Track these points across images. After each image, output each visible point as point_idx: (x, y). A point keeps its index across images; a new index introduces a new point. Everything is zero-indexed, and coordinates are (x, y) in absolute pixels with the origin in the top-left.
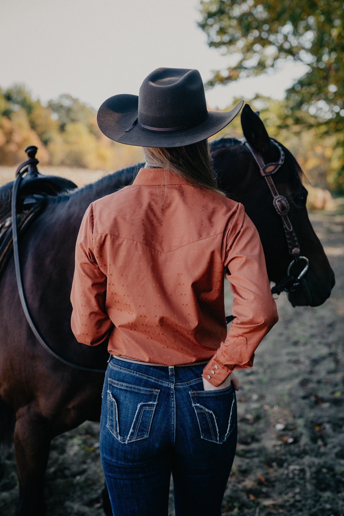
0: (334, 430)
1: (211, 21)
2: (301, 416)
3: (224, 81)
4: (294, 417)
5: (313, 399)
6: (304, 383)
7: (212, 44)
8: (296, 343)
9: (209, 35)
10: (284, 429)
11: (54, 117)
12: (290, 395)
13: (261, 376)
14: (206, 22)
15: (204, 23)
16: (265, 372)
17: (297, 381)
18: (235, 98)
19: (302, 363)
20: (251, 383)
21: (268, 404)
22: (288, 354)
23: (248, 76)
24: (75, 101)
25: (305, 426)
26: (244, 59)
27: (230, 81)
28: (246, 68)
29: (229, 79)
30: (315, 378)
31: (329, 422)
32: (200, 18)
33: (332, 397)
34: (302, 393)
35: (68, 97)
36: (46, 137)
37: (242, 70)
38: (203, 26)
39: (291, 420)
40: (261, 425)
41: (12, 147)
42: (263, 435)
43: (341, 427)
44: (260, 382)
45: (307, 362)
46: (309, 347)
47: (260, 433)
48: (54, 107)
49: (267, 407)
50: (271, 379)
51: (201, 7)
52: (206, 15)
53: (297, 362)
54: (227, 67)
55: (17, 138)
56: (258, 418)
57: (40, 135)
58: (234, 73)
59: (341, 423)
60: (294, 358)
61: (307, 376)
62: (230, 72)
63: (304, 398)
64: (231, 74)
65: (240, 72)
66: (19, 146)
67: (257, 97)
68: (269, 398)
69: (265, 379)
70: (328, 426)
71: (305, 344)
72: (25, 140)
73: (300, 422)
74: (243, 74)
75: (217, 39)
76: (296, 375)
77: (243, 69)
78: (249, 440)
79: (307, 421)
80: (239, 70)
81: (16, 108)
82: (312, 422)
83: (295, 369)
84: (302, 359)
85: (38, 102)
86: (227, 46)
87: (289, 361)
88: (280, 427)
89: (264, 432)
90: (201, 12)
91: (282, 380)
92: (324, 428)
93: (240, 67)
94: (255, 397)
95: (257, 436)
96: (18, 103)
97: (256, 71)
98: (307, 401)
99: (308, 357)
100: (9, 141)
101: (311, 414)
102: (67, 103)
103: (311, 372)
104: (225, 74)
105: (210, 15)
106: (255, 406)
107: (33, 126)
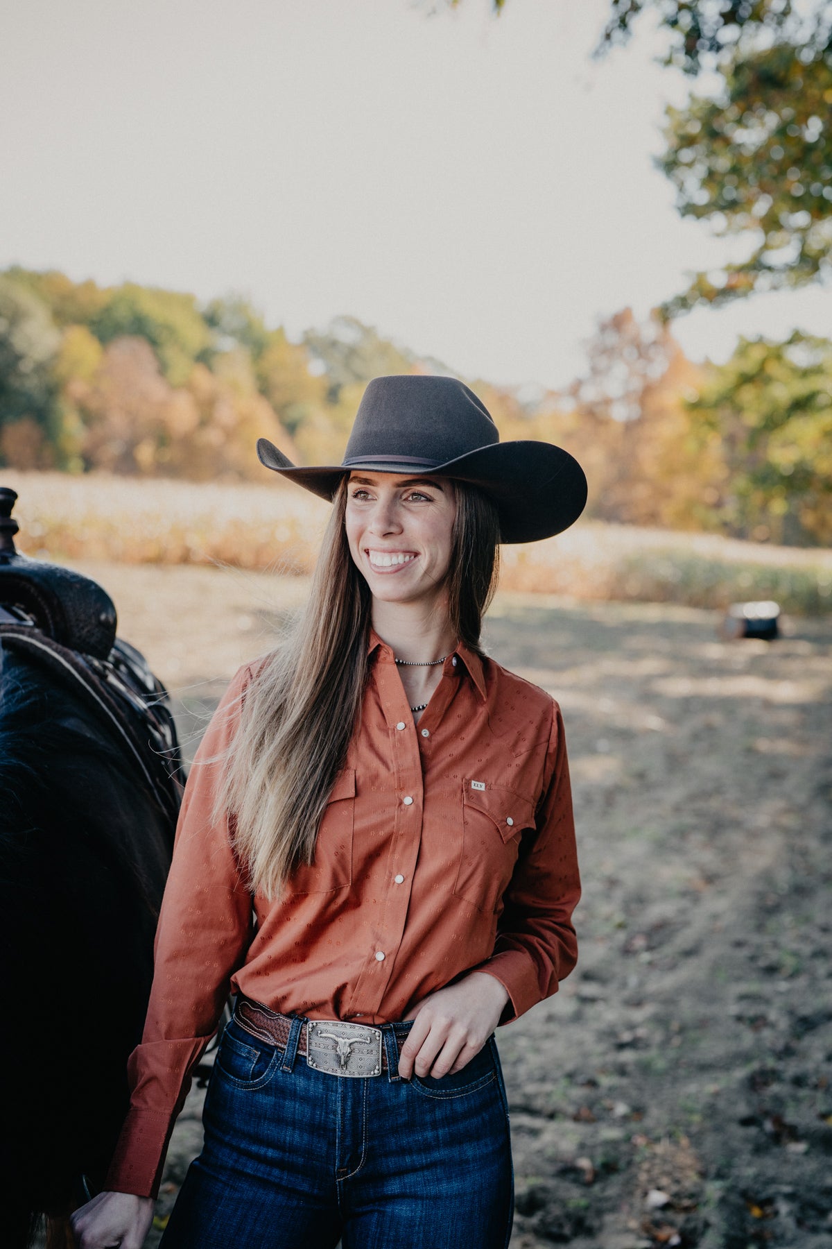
0: (800, 1222)
1: (686, 155)
2: (720, 1176)
3: (717, 296)
4: (703, 1175)
5: (769, 1126)
6: (756, 1082)
7: (689, 210)
8: (771, 970)
9: (681, 188)
10: (666, 1207)
11: (316, 368)
12: (711, 1111)
13: (652, 1053)
14: (676, 157)
15: (671, 158)
16: (665, 1044)
17: (740, 1073)
18: (741, 338)
19: (772, 1026)
20: (622, 1071)
21: (646, 1133)
22: (743, 997)
23: (775, 288)
24: (367, 332)
25: (723, 1201)
26: (766, 247)
27: (731, 298)
28: (770, 269)
29: (727, 292)
30: (791, 1068)
31: (790, 1197)
32: (661, 146)
33: (818, 1124)
34: (742, 1110)
35: (351, 322)
36: (293, 414)
37: (760, 273)
38: (670, 165)
39: (691, 1180)
40: (613, 1188)
41: (213, 437)
42: (609, 1218)
43: (823, 1213)
44: (645, 1068)
45: (784, 1024)
46: (802, 982)
47: (600, 1213)
48: (317, 345)
49: (640, 1141)
50: (676, 1064)
51: (666, 122)
52: (675, 141)
53: (757, 1022)
54: (723, 264)
55: (225, 414)
56: (608, 1169)
57: (280, 411)
58: (741, 279)
59: (825, 1202)
60: (752, 1010)
61: (771, 1063)
62: (730, 276)
63: (746, 1122)
64: (734, 282)
65: (756, 277)
66: (230, 434)
67: (796, 338)
68: (656, 1116)
69: (660, 1064)
70: (784, 1208)
71: (793, 975)
72: (245, 421)
73: (714, 1190)
74: (763, 281)
75: (702, 197)
76: (746, 1058)
77: (764, 271)
78: (567, 1230)
79: (731, 1189)
80: (753, 273)
81: (227, 344)
82: (744, 1194)
83: (748, 1039)
84: (773, 1015)
85: (281, 331)
86: (726, 215)
87: (739, 1018)
88: (658, 1198)
89: (614, 1209)
90: (665, 132)
91: (704, 1068)
92: (776, 1213)
93: (756, 265)
94: (621, 1109)
95: (593, 1222)
96: (233, 333)
97: (793, 275)
98: (753, 1131)
99: (791, 1012)
100: (205, 422)
101: (747, 1171)
102: (347, 336)
103: (787, 1052)
104: (718, 280)
105: (688, 141)
106: (610, 1133)
107: (265, 388)
